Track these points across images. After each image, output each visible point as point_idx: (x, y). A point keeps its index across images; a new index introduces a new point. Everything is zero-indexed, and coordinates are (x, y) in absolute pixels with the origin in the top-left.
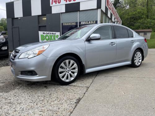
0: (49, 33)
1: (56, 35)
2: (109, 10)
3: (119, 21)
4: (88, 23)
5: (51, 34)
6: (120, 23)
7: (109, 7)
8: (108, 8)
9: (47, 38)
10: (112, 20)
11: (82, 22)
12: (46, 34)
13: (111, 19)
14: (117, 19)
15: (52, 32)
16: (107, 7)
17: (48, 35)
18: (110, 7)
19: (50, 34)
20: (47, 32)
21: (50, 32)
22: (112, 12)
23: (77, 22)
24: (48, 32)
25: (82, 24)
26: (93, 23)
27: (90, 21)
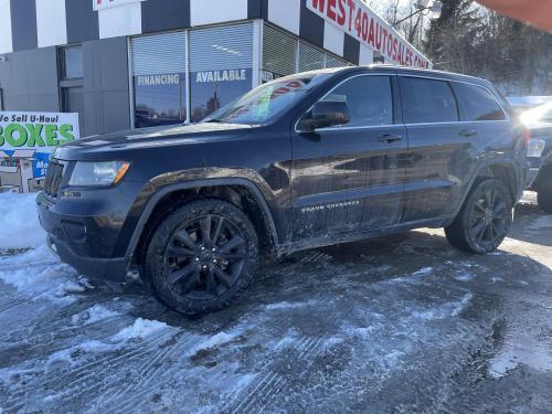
0: (24, 118)
1: (59, 124)
2: (336, 23)
4: (221, 76)
5: (37, 122)
7: (331, 15)
8: (324, 15)
9: (17, 135)
10: (355, 62)
11: (199, 74)
12: (10, 122)
13: (350, 59)
15: (38, 115)
16: (316, 11)
17: (22, 124)
18: (336, 10)
19: (29, 121)
20: (14, 113)
21: (29, 114)
22: (354, 34)
23: (184, 74)
24: (19, 114)
25: (199, 79)
26: (238, 78)
27: (228, 71)
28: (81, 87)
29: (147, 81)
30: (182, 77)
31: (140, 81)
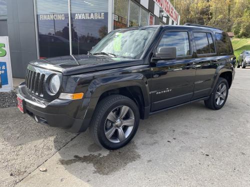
3: (174, 16)
4: (90, 16)
6: (176, 19)
10: (153, 12)
11: (76, 15)
13: (151, 9)
14: (168, 11)
23: (68, 14)
25: (76, 18)
26: (100, 18)
27: (94, 13)
28: (6, 20)
29: (45, 17)
30: (66, 16)
31: (41, 18)
